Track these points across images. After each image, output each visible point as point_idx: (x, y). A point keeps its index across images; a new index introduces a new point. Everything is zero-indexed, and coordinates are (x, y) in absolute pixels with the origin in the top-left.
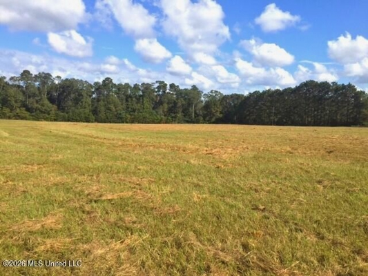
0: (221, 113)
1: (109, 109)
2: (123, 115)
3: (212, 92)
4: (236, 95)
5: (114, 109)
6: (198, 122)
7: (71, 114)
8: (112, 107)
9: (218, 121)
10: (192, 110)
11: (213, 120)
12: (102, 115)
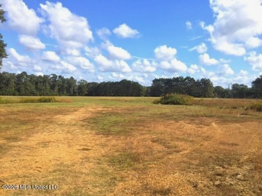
0: (87, 91)
1: (27, 89)
2: (35, 92)
3: (81, 80)
4: (94, 83)
5: (29, 89)
6: (76, 96)
7: (4, 91)
8: (29, 88)
9: (86, 95)
10: (71, 90)
11: (84, 94)
12: (23, 92)
